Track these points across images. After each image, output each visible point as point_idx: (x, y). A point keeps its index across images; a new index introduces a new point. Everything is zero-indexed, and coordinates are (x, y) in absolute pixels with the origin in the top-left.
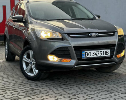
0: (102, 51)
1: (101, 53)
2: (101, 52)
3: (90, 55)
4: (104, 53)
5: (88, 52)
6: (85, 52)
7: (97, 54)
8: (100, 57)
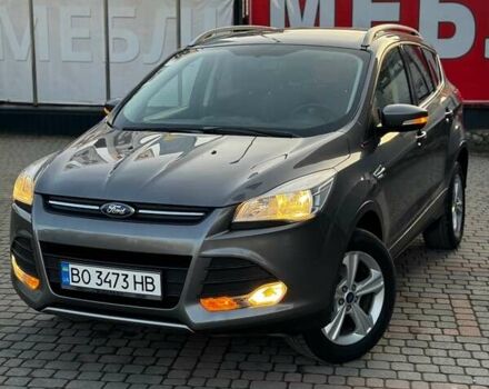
0: (131, 274)
1: (125, 280)
2: (127, 276)
3: (86, 279)
4: (135, 283)
5: (81, 268)
6: (71, 266)
7: (110, 282)
8: (122, 293)
